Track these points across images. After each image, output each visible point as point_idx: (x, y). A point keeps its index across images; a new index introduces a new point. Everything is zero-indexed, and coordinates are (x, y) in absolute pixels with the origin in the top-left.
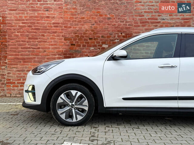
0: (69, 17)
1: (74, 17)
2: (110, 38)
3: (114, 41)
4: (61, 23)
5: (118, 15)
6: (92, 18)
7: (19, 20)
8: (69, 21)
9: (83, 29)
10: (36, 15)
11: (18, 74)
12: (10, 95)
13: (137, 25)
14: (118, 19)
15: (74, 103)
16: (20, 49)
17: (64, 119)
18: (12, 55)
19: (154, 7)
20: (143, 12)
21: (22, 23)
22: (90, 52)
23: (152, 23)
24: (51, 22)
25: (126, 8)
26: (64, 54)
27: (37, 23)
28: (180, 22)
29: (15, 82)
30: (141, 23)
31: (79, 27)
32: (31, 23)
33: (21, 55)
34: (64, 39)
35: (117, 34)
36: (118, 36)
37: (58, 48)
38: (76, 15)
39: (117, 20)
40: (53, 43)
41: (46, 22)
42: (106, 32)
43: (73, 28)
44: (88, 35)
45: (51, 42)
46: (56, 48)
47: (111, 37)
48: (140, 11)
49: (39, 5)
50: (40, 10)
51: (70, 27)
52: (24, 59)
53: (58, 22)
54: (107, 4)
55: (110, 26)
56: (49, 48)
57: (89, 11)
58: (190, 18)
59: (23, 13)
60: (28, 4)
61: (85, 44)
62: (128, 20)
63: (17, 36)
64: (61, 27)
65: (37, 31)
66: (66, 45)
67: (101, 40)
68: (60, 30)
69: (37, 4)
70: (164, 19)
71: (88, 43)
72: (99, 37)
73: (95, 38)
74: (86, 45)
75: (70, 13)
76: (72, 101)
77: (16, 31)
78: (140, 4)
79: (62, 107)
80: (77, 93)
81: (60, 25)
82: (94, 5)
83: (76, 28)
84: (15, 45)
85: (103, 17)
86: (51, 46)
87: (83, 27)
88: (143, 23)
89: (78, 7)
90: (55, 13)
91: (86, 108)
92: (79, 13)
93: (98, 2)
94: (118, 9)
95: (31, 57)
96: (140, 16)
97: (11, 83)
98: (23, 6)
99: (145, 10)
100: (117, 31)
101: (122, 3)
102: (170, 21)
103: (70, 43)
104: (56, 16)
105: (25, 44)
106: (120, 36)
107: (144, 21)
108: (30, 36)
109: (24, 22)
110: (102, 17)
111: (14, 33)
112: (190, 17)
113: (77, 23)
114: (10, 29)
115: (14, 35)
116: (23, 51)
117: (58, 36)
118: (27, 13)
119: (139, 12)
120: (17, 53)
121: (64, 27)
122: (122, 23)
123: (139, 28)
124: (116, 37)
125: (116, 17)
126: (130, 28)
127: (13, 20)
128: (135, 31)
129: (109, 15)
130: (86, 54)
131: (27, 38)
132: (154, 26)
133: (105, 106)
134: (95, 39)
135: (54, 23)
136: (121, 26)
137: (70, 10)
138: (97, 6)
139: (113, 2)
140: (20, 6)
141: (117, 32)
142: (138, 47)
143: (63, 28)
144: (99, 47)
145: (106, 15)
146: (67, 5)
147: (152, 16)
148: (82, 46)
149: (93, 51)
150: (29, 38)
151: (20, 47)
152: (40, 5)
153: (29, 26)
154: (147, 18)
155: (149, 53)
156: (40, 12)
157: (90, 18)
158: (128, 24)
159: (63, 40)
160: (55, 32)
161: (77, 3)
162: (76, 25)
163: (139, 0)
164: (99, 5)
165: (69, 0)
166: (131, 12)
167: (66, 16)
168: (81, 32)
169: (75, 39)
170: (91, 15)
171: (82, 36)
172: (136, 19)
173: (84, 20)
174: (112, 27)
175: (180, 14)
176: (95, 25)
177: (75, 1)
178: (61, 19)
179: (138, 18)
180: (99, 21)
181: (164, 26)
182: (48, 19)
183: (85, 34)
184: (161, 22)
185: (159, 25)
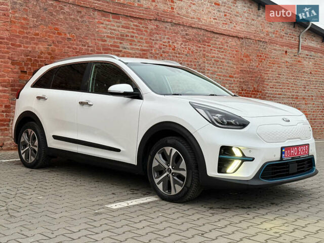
0: (18, 30)
1: (25, 31)
4: (7, 39)
5: (79, 36)
6: (49, 35)
8: (18, 36)
9: (37, 50)
13: (100, 51)
14: (80, 41)
19: (116, 32)
20: (106, 37)
25: (87, 29)
26: (12, 86)
28: (140, 54)
30: (104, 49)
31: (32, 47)
34: (12, 63)
37: (3, 76)
38: (27, 28)
39: (78, 42)
43: (24, 47)
44: (43, 59)
48: (102, 34)
51: (20, 46)
53: (2, 36)
54: (66, 19)
55: (70, 50)
57: (45, 25)
62: (90, 45)
64: (6, 43)
66: (14, 72)
68: (4, 48)
75: (19, 25)
78: (102, 25)
81: (6, 41)
82: (50, 18)
83: (27, 48)
85: (62, 36)
87: (37, 47)
89: (30, 18)
92: (32, 26)
93: (56, 14)
94: (79, 29)
96: (103, 41)
99: (107, 35)
101: (83, 21)
102: (130, 51)
103: (19, 69)
107: (107, 47)
110: (60, 36)
112: (148, 49)
113: (29, 40)
117: (2, 57)
119: (101, 36)
121: (12, 44)
122: (84, 48)
125: (77, 39)
129: (68, 35)
132: (116, 54)
137: (19, 21)
138: (55, 20)
139: (74, 19)
143: (10, 46)
145: (65, 34)
146: (15, 12)
147: (115, 42)
154: (109, 44)
157: (46, 35)
158: (90, 49)
159: (9, 64)
161: (29, 11)
162: (27, 43)
163: (101, 21)
164: (57, 20)
165: (18, 6)
166: (93, 34)
167: (14, 29)
168: (34, 55)
169: (26, 64)
170: (47, 32)
171: (36, 60)
172: (98, 44)
173: (39, 37)
174: (73, 51)
175: (139, 44)
176: (52, 46)
177: (27, 8)
178: (6, 32)
179: (101, 43)
180: (58, 42)
181: (126, 56)
183: (39, 57)
184: (123, 51)
185: (121, 54)
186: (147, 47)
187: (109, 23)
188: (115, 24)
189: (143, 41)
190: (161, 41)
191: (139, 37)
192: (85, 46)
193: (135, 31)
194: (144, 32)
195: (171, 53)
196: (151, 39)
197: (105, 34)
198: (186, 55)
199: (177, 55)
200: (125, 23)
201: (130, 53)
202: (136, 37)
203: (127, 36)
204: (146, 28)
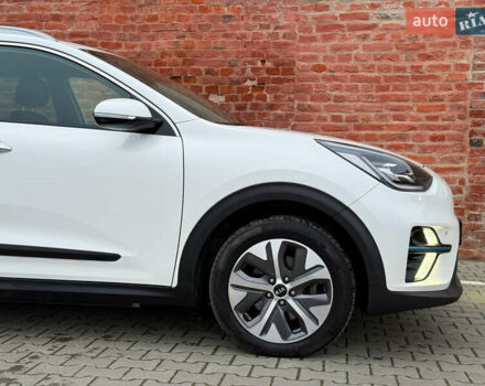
0: (114, 16)
1: (129, 15)
2: (231, 76)
3: (243, 85)
4: (94, 35)
5: (252, 9)
6: (179, 16)
8: (115, 28)
9: (153, 50)
10: (26, 11)
13: (310, 35)
14: (254, 19)
23: (352, 28)
24: (65, 32)
30: (319, 29)
31: (143, 46)
35: (250, 63)
36: (253, 70)
38: (132, 9)
39: (251, 22)
42: (221, 57)
43: (127, 47)
44: (168, 67)
47: (232, 72)
51: (118, 46)
55: (230, 40)
62: (283, 22)
64: (92, 45)
67: (205, 81)
70: (387, 18)
72: (199, 72)
73: (189, 75)
81: (90, 39)
83: (133, 47)
85: (211, 14)
87: (154, 43)
88: (325, 28)
90: (75, 5)
92: (143, 2)
96: (317, 9)
100: (249, 54)
104: (77, 13)
106: (260, 69)
110: (206, 15)
113: (136, 33)
121: (102, 45)
122: (264, 32)
123: (313, 44)
124: (249, 72)
125: (248, 14)
126: (286, 44)
128: (303, 54)
129: (226, 10)
132: (359, 37)
134: (188, 79)
136: (261, 41)
141: (249, 59)
142: (312, 100)
145: (218, 9)
147: (353, 7)
154: (337, 14)
155: (344, 118)
157: (173, 17)
158: (281, 32)
162: (133, 38)
167: (106, 13)
168: (148, 59)
170: (174, 11)
172: (305, 17)
173: (157, 23)
174: (237, 44)
176: (186, 39)
178: (92, 22)
180: (200, 27)
181: (388, 37)
182: (58, 23)
183: (158, 63)
184: (381, 26)
185: (372, 34)
192: (268, 27)
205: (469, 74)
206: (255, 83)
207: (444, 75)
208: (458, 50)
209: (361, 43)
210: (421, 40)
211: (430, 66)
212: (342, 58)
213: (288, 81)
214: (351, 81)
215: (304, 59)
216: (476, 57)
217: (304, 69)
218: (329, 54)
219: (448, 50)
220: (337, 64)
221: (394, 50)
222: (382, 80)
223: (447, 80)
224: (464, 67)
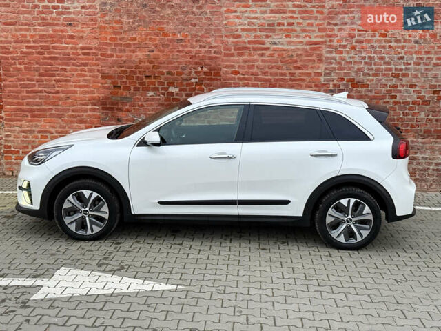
0: (109, 37)
1: (118, 37)
2: (182, 76)
3: (190, 82)
4: (96, 48)
5: (195, 35)
6: (150, 39)
7: (22, 42)
8: (109, 45)
9: (134, 58)
10: (51, 32)
11: (23, 137)
12: (11, 173)
13: (230, 52)
14: (196, 41)
15: (87, 209)
16: (25, 94)
17: (74, 231)
18: (11, 104)
19: (258, 22)
20: (240, 30)
21: (27, 46)
22: (147, 101)
23: (255, 49)
24: (77, 46)
25: (210, 23)
26: (103, 104)
27: (53, 47)
28: (305, 50)
29: (18, 152)
30: (235, 49)
31: (127, 56)
32: (43, 47)
33: (28, 104)
34: (102, 76)
35: (194, 68)
36: (196, 73)
37: (92, 92)
38: (120, 33)
39: (194, 43)
40: (81, 83)
41: (67, 47)
42: (176, 65)
43: (117, 56)
44: (143, 70)
45: (79, 81)
46: (87, 93)
47: (183, 73)
48: (234, 28)
49: (54, 15)
50: (57, 24)
51: (111, 56)
52: (31, 111)
53: (89, 45)
54: (175, 13)
55: (182, 54)
56: (75, 92)
57: (144, 26)
58: (322, 42)
59: (27, 30)
60: (36, 13)
61: (137, 86)
62: (214, 44)
63: (19, 70)
64: (95, 54)
65: (53, 62)
66: (104, 88)
67: (166, 79)
68: (93, 59)
69: (52, 13)
70: (275, 44)
71: (144, 83)
72: (162, 73)
73: (156, 75)
74: (139, 88)
75: (109, 30)
76: (85, 205)
77: (17, 62)
78: (233, 14)
79: (72, 213)
80: (92, 193)
81: (94, 51)
82: (152, 16)
83: (121, 57)
84: (16, 86)
85: (170, 38)
86: (78, 89)
87: (134, 55)
88: (239, 49)
89: (124, 19)
90: (84, 29)
91: (106, 216)
92: (127, 29)
93: (159, 9)
94: (195, 24)
95: (44, 107)
96: (234, 37)
97: (12, 152)
98: (26, 17)
99: (243, 27)
100: (193, 63)
101: (202, 12)
102: (286, 47)
103: (111, 83)
104: (85, 35)
105: (34, 85)
106: (200, 72)
107: (241, 45)
108: (41, 71)
109: (29, 45)
110: (166, 38)
111: (12, 64)
112: (321, 40)
113: (122, 48)
114: (7, 58)
115: (14, 68)
116: (29, 97)
117: (90, 71)
118: (35, 30)
119: (232, 29)
120: (20, 101)
121: (101, 55)
122: (203, 50)
123: (232, 58)
124: (193, 74)
125: (192, 39)
126: (216, 58)
127: (10, 42)
128: (226, 63)
129: (179, 35)
130: (140, 103)
131: (37, 74)
132: (259, 55)
133: (133, 213)
134: (155, 78)
135: (82, 48)
136: (200, 55)
138: (159, 17)
139: (187, 12)
140: (21, 16)
143: (99, 56)
144: (163, 91)
145: (174, 35)
146: (105, 15)
147: (255, 36)
148: (132, 89)
149: (153, 99)
150: (40, 75)
151: (25, 89)
152: (57, 15)
153: (39, 53)
154: (246, 41)
156: (57, 28)
157: (146, 39)
158: (213, 50)
159: (99, 78)
160: (85, 65)
161: (122, 11)
162: (121, 51)
163: (232, 8)
164: (162, 17)
165: (108, 7)
166: (218, 29)
167: (103, 35)
168: (130, 64)
169: (120, 78)
170: (147, 35)
171: (131, 72)
172: (227, 42)
173: (136, 42)
174: (185, 56)
175: (304, 34)
176: (154, 53)
177: (119, 8)
178: (94, 40)
179: (232, 39)
180: (163, 45)
181: (276, 55)
182: (73, 40)
183: (137, 67)
184: (272, 49)
185: (267, 53)
186: (322, 37)
187: (248, 9)
188: (258, 10)
189: (313, 29)
190: (353, 23)
191: (305, 23)
192: (205, 47)
193: (295, 15)
194: (316, 15)
195: (378, 41)
196: (329, 24)
197: (239, 27)
198: (416, 42)
199: (393, 44)
200: (276, 6)
201: (284, 50)
202: (298, 23)
203: (279, 24)
204: (320, 6)
205: (322, 78)
206: (197, 80)
207: (308, 79)
208: (316, 64)
209: (260, 58)
210: (295, 58)
211: (300, 73)
212: (250, 67)
213: (217, 79)
214: (255, 81)
215: (226, 67)
216: (326, 69)
217: (227, 73)
218: (242, 64)
219: (311, 64)
220: (246, 70)
221: (280, 63)
222: (272, 80)
223: (310, 82)
224: (320, 74)
